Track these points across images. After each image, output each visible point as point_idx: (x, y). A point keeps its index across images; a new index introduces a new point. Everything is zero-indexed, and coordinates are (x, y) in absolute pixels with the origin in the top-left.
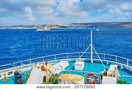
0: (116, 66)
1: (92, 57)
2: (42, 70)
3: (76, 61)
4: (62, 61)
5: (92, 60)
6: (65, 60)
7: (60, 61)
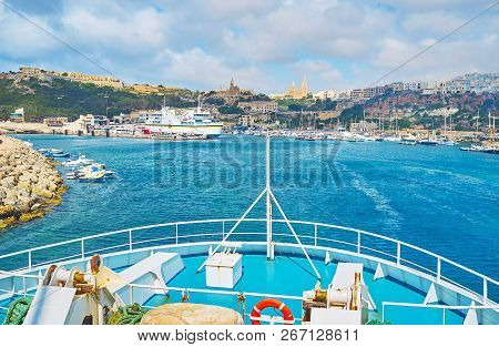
0: (359, 268)
2: (77, 293)
3: (211, 254)
4: (155, 251)
5: (270, 246)
6: (169, 250)
7: (149, 253)
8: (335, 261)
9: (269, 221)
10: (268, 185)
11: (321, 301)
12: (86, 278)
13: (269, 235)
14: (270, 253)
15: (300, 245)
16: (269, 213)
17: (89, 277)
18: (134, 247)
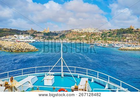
0: (87, 79)
1: (62, 71)
2: (6, 88)
3: (45, 76)
4: (29, 75)
5: (62, 74)
6: (34, 75)
8: (80, 78)
9: (62, 66)
10: (62, 56)
11: (76, 89)
12: (9, 84)
13: (62, 70)
14: (62, 75)
15: (71, 73)
16: (62, 64)
17: (10, 83)
18: (23, 74)
